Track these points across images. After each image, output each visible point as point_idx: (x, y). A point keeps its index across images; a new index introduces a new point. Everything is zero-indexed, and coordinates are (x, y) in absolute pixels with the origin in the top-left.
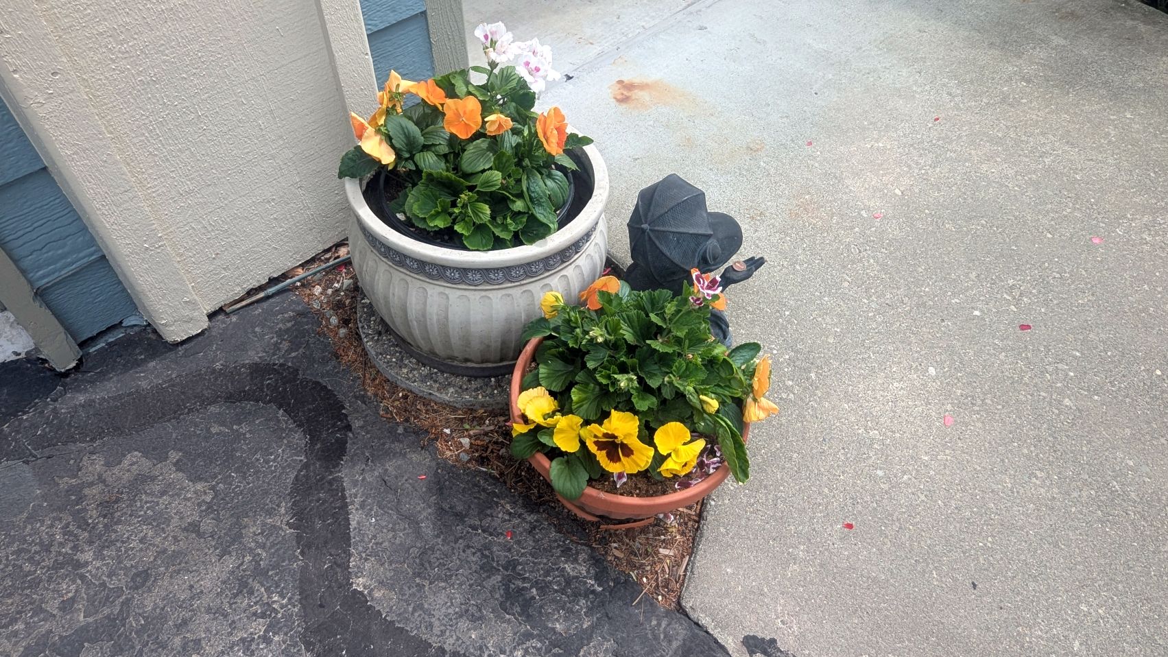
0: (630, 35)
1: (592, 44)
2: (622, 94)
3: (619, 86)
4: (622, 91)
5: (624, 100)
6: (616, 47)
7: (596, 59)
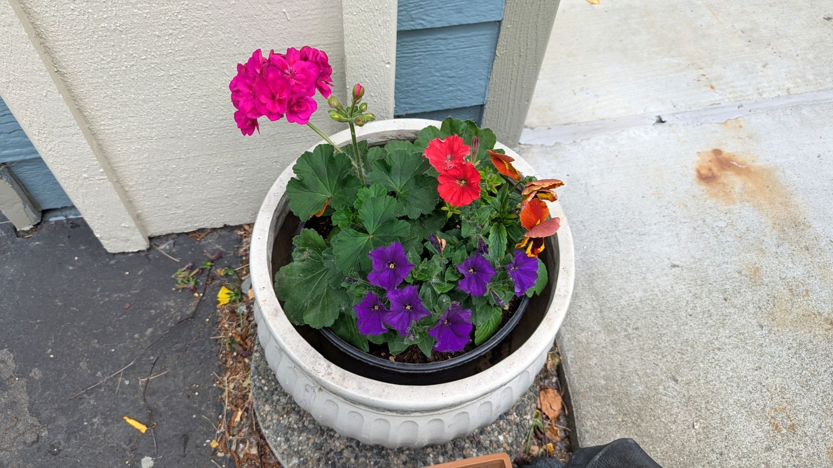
0: (765, 96)
1: (712, 87)
2: (710, 169)
3: (712, 156)
4: (711, 165)
5: (706, 178)
6: (738, 104)
7: (706, 110)
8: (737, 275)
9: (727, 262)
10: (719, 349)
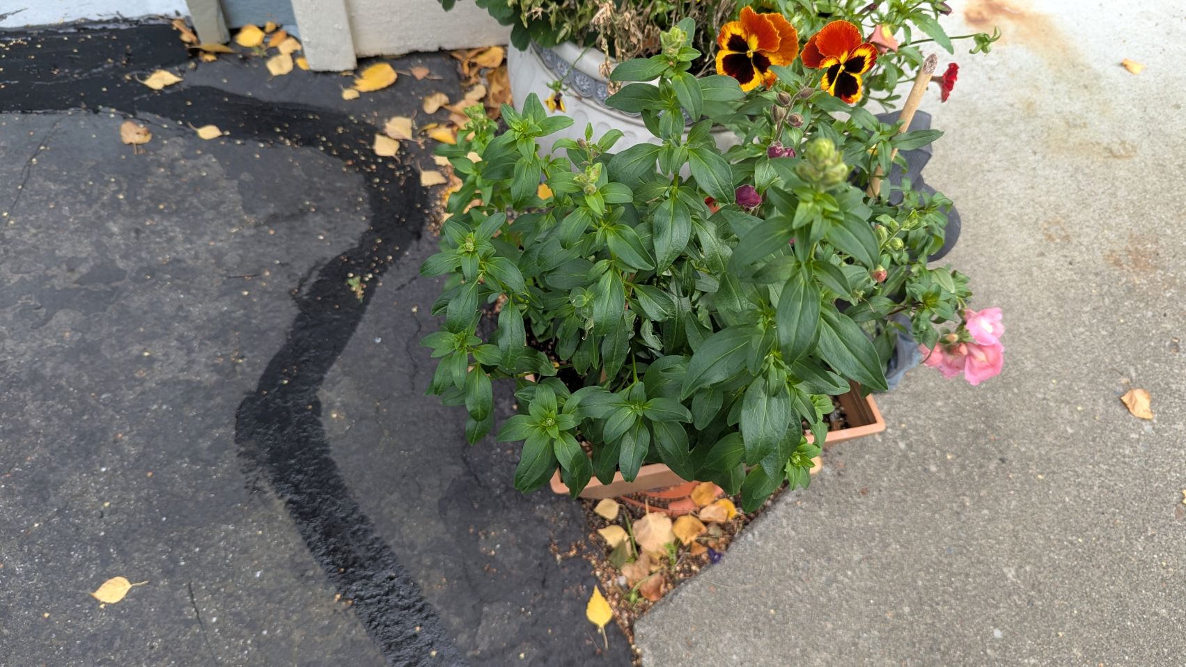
2: (980, 13)
3: (982, 1)
4: (981, 9)
8: (1008, 108)
9: (998, 97)
10: (989, 171)
